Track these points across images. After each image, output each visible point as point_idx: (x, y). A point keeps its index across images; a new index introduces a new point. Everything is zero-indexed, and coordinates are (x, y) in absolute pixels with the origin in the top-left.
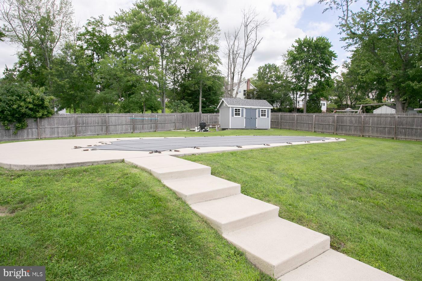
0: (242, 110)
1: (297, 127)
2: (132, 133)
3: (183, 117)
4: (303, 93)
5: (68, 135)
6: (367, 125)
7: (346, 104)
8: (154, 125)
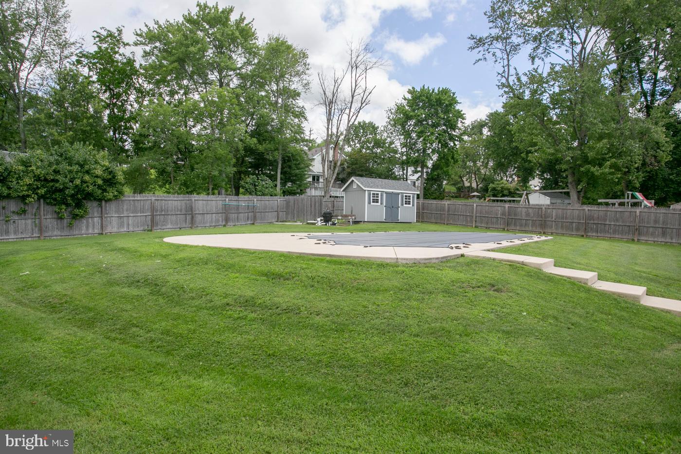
0: (382, 195)
1: (448, 220)
2: (225, 226)
3: (288, 203)
4: (419, 169)
5: (142, 229)
6: (550, 219)
7: (469, 187)
8: (252, 214)
